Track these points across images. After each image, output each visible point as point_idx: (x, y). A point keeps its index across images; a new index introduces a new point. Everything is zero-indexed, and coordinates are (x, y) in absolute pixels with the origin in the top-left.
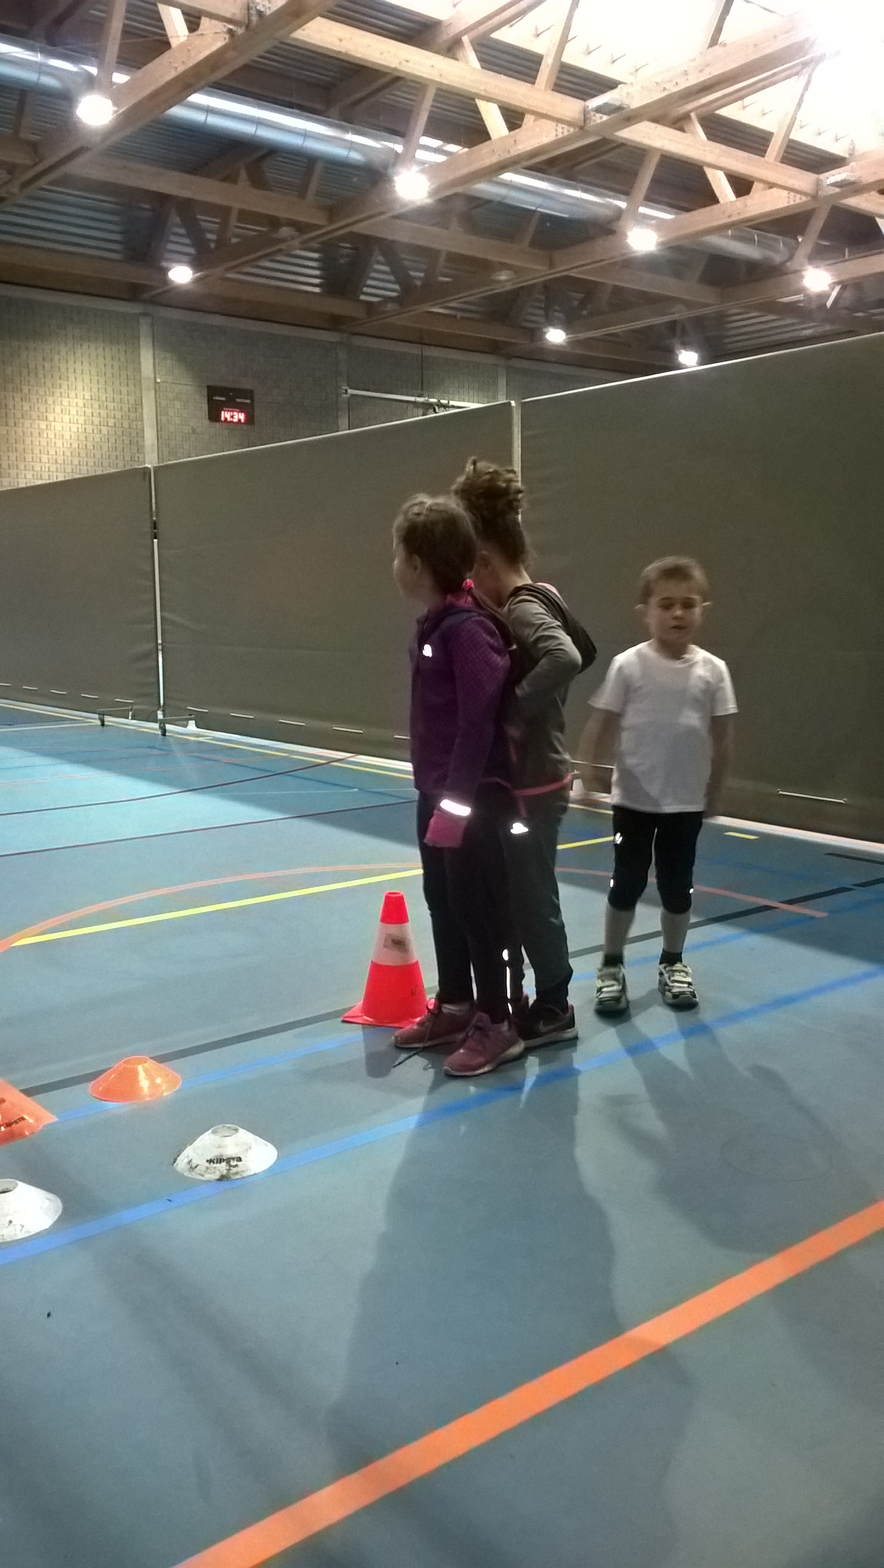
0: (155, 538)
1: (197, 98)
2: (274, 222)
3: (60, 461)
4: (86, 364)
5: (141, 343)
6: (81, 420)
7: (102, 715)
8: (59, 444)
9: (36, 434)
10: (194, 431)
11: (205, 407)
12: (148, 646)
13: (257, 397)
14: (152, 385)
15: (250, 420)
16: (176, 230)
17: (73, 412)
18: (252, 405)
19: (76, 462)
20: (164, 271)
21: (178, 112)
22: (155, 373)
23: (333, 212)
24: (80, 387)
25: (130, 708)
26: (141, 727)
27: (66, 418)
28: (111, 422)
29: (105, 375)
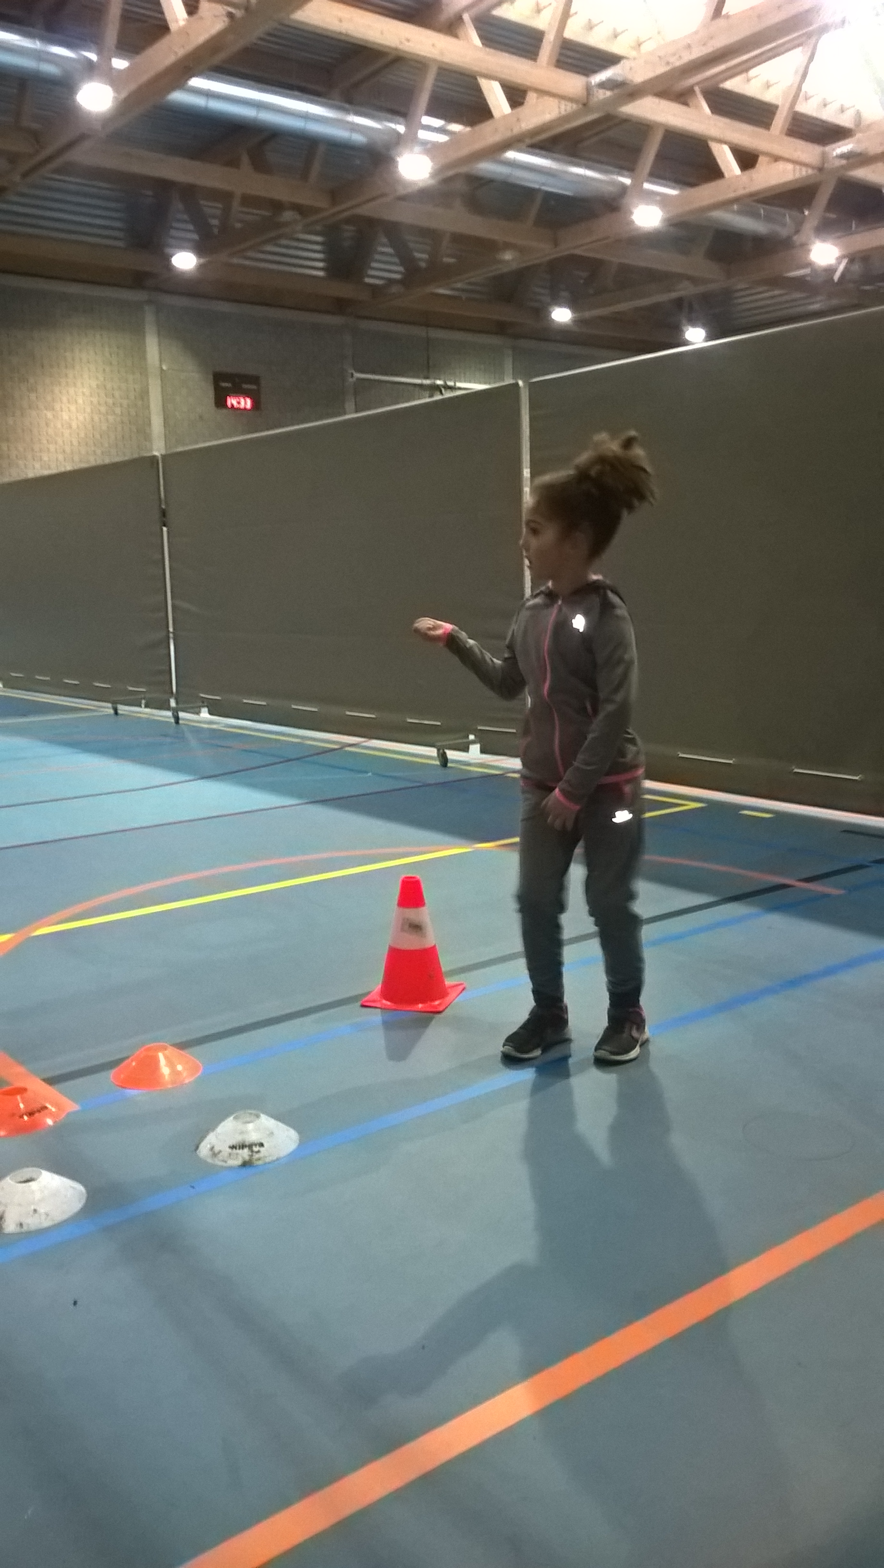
0: (165, 526)
1: (196, 82)
2: (277, 206)
3: (68, 449)
4: (92, 353)
5: (147, 332)
6: (88, 410)
7: (115, 703)
8: (67, 433)
9: (43, 423)
11: (211, 394)
12: (162, 634)
13: (263, 383)
14: (158, 373)
15: (256, 405)
16: (180, 216)
17: (80, 401)
18: (258, 392)
19: (84, 451)
20: (167, 259)
21: (178, 97)
22: (161, 361)
23: (335, 195)
24: (86, 377)
25: (143, 696)
26: (153, 715)
27: (73, 408)
28: (118, 410)
29: (111, 364)
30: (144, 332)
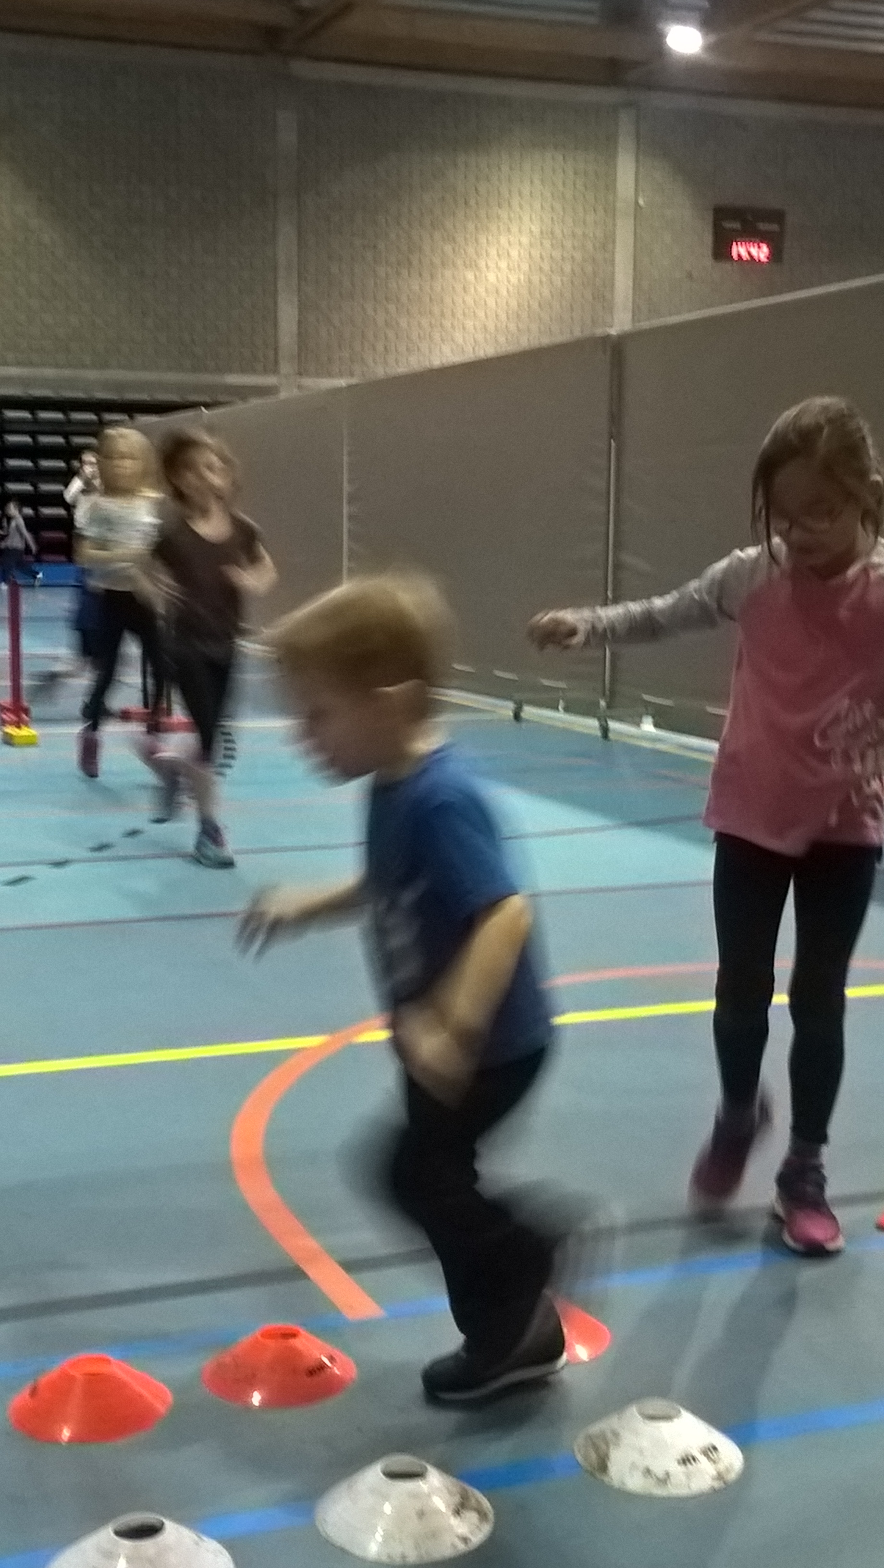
0: (613, 439)
3: (491, 327)
4: (537, 182)
5: (620, 149)
6: (525, 267)
7: (520, 703)
8: (491, 302)
9: (459, 288)
10: (690, 276)
11: (708, 238)
13: (789, 219)
14: (632, 210)
15: (776, 255)
17: (514, 253)
18: (781, 234)
19: (512, 327)
20: (660, 37)
22: (636, 192)
24: (526, 218)
27: (503, 265)
28: (568, 268)
29: (564, 197)
30: (616, 148)
